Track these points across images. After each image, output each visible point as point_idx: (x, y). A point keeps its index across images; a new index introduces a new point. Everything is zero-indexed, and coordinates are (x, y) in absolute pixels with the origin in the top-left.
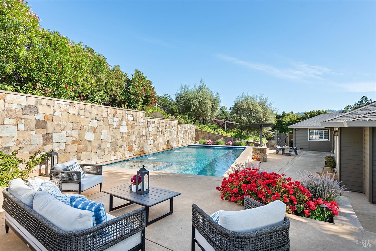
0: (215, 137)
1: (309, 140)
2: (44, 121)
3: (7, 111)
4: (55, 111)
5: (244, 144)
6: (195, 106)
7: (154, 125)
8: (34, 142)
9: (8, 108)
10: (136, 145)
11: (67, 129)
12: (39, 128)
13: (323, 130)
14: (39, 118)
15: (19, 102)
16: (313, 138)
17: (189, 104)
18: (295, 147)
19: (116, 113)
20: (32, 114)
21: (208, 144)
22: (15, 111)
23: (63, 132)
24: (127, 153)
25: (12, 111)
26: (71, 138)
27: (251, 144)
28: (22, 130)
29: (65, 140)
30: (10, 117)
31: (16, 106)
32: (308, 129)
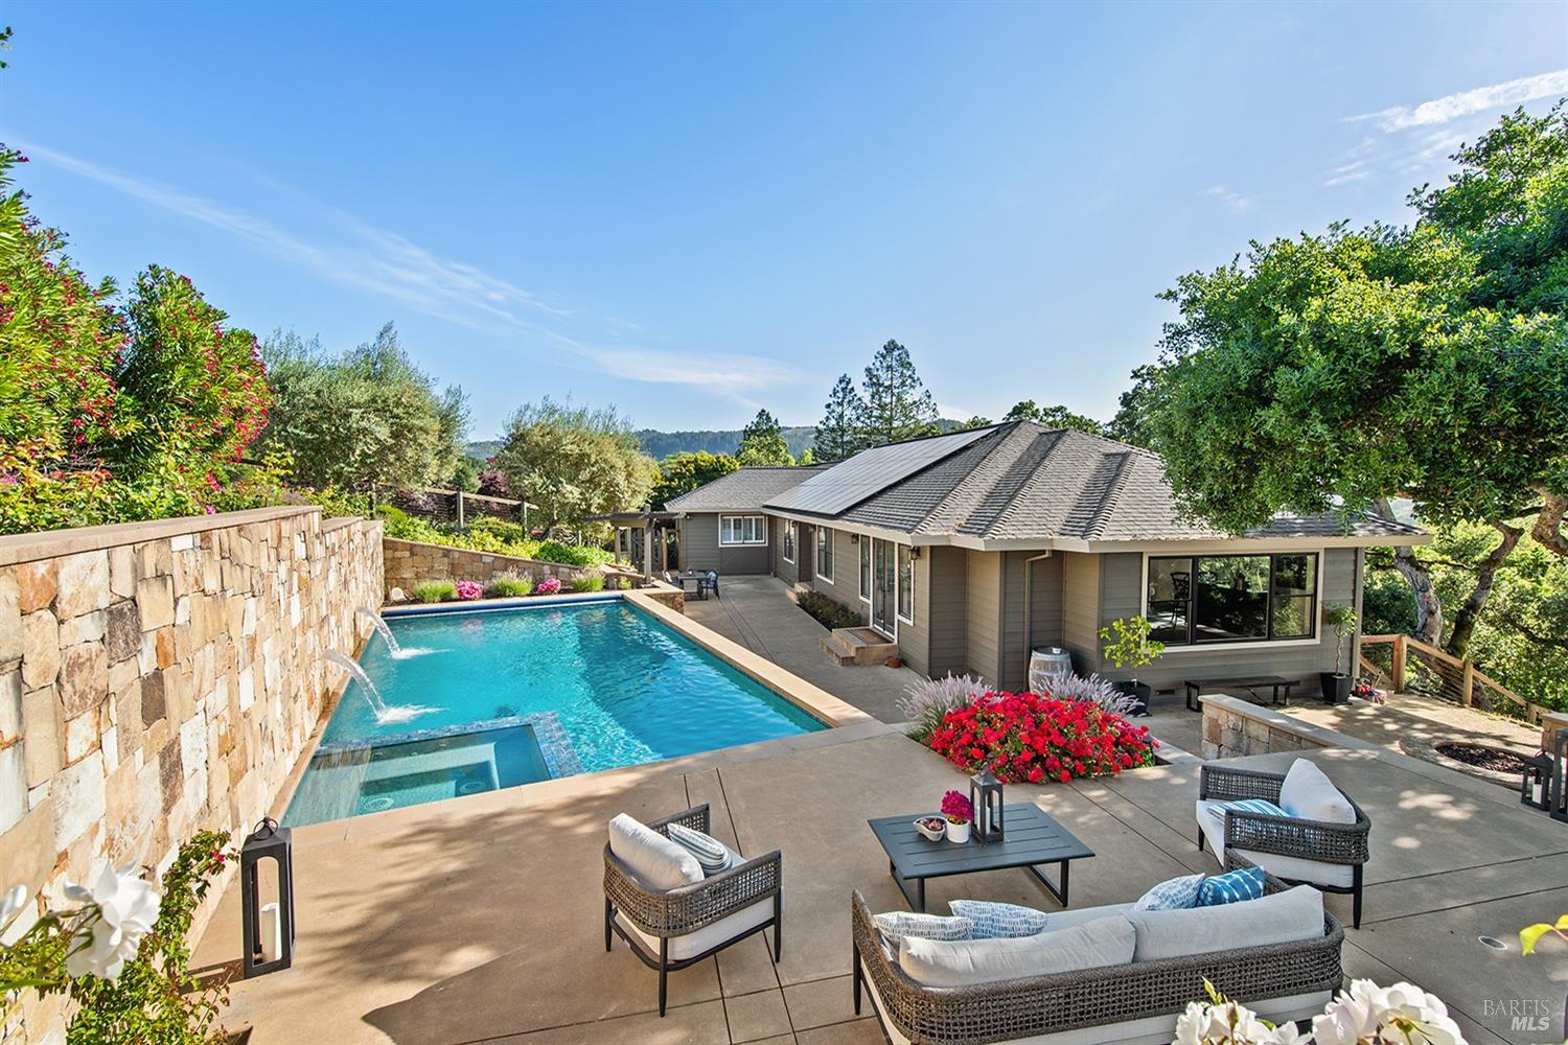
0: (479, 566)
1: (720, 546)
2: (158, 675)
3: (70, 674)
4: (176, 601)
5: (600, 585)
6: (371, 439)
7: (334, 561)
8: (144, 818)
9: (71, 652)
10: (317, 673)
11: (206, 687)
12: (149, 725)
13: (753, 518)
14: (147, 663)
15: (93, 595)
16: (729, 540)
17: (341, 430)
18: (714, 575)
19: (280, 540)
20: (132, 653)
21: (466, 599)
22: (90, 659)
23: (200, 705)
24: (308, 721)
25: (83, 664)
26: (216, 730)
27: (623, 581)
28: (113, 766)
29: (204, 748)
30: (83, 708)
31: (87, 630)
32: (717, 514)
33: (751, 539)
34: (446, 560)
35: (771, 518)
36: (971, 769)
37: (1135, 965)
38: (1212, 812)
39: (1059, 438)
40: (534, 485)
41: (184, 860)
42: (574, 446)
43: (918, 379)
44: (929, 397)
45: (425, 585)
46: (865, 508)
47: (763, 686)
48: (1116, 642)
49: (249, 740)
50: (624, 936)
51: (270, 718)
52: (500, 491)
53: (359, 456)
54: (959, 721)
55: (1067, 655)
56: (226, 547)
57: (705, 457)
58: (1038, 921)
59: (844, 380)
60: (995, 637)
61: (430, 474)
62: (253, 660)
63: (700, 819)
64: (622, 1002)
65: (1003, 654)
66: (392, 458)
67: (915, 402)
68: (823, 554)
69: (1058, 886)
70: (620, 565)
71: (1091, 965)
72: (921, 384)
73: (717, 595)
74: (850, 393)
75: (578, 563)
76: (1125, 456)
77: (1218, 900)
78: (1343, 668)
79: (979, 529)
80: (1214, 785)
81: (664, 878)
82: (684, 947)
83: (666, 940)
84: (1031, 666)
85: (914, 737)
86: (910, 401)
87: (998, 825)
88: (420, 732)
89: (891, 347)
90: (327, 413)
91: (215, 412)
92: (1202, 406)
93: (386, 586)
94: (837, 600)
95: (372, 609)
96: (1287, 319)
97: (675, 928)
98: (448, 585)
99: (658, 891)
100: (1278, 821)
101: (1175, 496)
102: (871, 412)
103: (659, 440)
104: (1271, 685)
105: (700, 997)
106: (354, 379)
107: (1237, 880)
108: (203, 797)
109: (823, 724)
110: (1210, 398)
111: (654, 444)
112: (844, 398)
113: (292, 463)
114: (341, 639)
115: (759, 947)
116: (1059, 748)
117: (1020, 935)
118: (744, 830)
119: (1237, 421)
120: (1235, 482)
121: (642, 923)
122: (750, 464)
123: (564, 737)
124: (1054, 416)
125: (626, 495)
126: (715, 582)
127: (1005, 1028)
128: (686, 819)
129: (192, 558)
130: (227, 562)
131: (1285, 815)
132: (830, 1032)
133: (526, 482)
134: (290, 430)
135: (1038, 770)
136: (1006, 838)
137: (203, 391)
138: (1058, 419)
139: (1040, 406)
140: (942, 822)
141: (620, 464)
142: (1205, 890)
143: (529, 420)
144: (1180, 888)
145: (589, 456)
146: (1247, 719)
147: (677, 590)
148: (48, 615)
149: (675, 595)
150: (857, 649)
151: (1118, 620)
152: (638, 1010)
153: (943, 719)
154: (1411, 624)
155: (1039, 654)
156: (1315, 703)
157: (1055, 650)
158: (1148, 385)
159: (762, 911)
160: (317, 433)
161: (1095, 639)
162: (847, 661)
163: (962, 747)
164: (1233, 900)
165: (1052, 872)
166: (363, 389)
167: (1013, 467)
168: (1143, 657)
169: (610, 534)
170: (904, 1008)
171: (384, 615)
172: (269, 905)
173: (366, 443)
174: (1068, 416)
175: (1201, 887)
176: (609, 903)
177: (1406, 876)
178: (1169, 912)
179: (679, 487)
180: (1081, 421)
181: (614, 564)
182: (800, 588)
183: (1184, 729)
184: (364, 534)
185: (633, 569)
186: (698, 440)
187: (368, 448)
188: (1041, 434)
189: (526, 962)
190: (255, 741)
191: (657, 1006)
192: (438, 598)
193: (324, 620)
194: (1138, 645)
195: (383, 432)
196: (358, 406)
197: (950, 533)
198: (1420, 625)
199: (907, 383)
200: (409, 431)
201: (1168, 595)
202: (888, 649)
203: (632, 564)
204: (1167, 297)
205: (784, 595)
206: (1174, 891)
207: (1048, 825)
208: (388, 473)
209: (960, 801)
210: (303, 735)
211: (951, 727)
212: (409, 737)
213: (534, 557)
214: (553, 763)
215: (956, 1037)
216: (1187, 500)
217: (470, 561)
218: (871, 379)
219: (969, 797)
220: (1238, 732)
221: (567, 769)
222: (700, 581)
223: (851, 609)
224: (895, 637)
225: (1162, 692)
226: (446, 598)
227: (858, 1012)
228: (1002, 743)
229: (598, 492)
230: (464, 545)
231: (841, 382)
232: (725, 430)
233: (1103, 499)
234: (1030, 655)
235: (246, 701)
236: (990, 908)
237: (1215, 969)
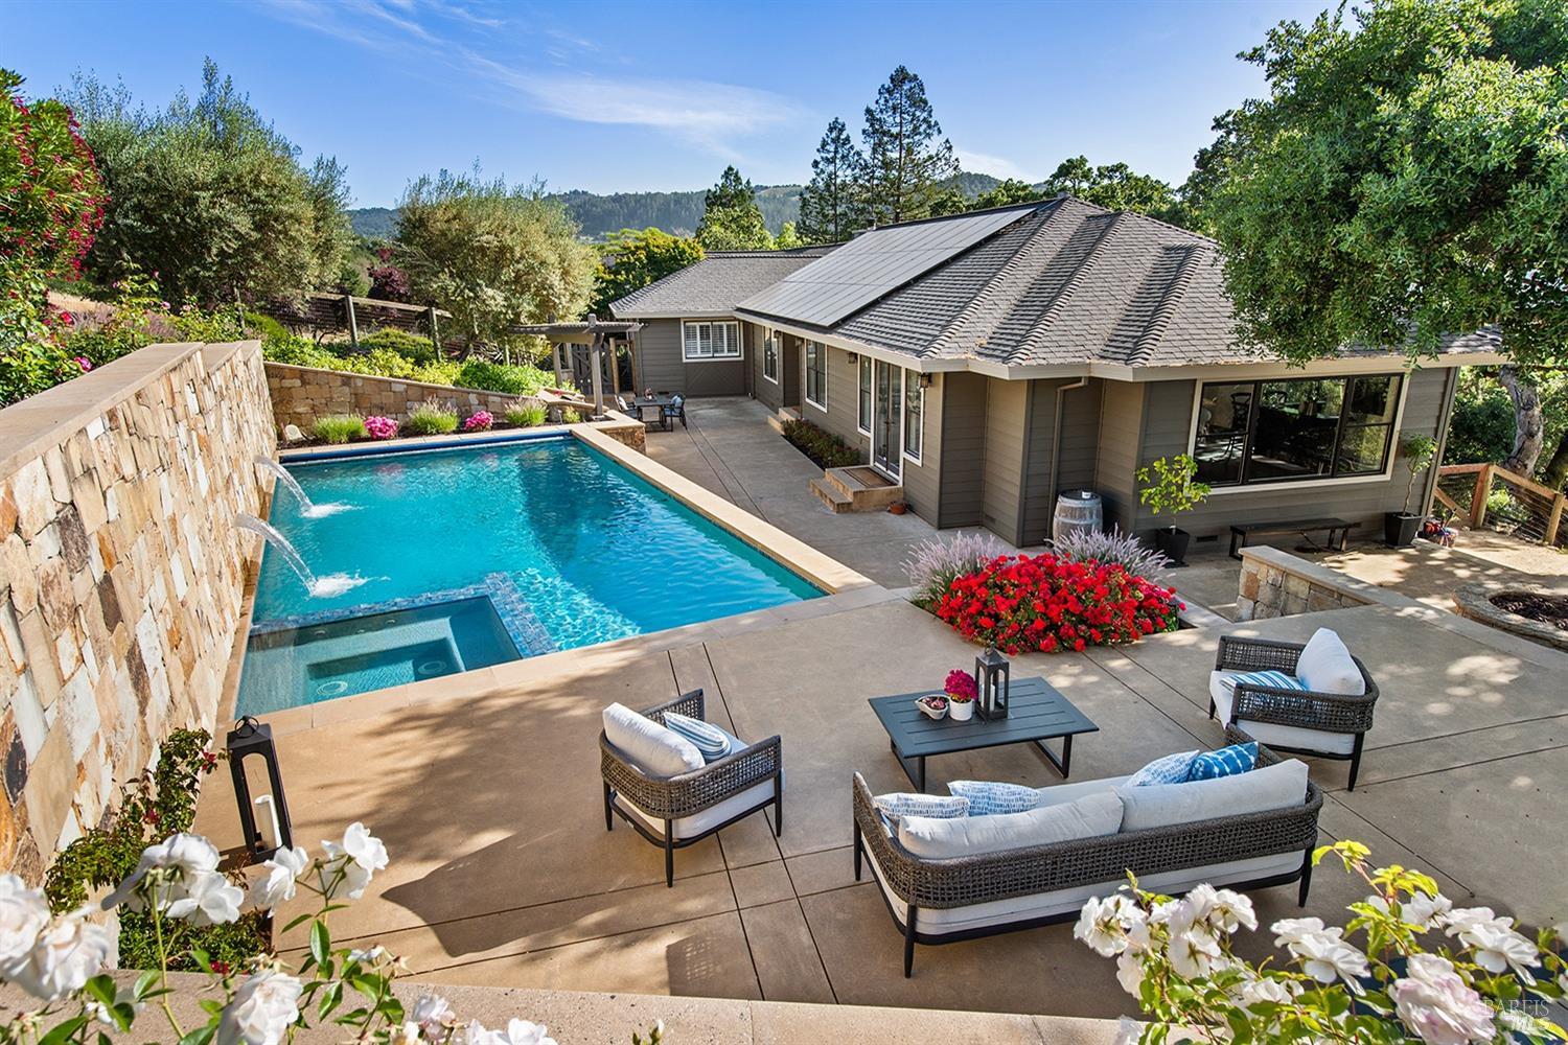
0: (389, 397)
1: (684, 360)
2: (107, 578)
3: (46, 595)
4: (104, 494)
5: (541, 419)
6: (229, 232)
7: (225, 405)
8: (128, 722)
9: (42, 574)
10: (232, 543)
11: (147, 583)
12: (112, 631)
13: (724, 324)
14: (97, 568)
15: (42, 508)
16: (695, 352)
17: (189, 221)
18: (679, 400)
19: (173, 397)
20: (85, 560)
21: (379, 439)
22: (56, 576)
23: (146, 601)
24: (234, 596)
25: (52, 581)
26: (166, 622)
27: (570, 413)
28: (96, 678)
29: (159, 646)
30: (62, 626)
31: (48, 544)
32: (678, 319)
33: (723, 351)
34: (346, 389)
35: (747, 325)
36: (980, 639)
37: (1121, 835)
38: (1224, 684)
39: (1110, 225)
40: (444, 289)
41: (166, 756)
42: (491, 237)
43: (936, 124)
44: (950, 148)
45: (326, 422)
46: (865, 319)
47: (748, 545)
48: (1155, 484)
49: (191, 628)
50: (626, 817)
51: (203, 599)
52: (398, 292)
53: (217, 256)
54: (969, 588)
55: (1099, 500)
56: (131, 422)
57: (660, 239)
58: (1032, 798)
59: (836, 127)
60: (1017, 480)
61: (311, 275)
62: (177, 542)
63: (694, 705)
64: (629, 875)
65: (1025, 499)
66: (258, 257)
67: (931, 157)
68: (813, 373)
69: (1060, 758)
70: (563, 390)
71: (1078, 836)
72: (940, 132)
73: (684, 425)
74: (844, 144)
75: (512, 390)
76: (1189, 250)
77: (1208, 774)
78: (1411, 505)
79: (1004, 351)
80: (1232, 655)
81: (664, 765)
82: (688, 827)
83: (670, 821)
84: (1056, 513)
85: (917, 603)
86: (924, 155)
87: (1002, 702)
88: (362, 606)
89: (901, 77)
90: (167, 198)
91: (44, 220)
92: (1278, 211)
93: (277, 424)
94: (831, 432)
95: (268, 455)
96: (1387, 108)
97: (679, 810)
98: (354, 421)
99: (660, 778)
100: (1289, 693)
101: (1236, 315)
102: (873, 172)
103: (593, 205)
104: (1325, 528)
105: (705, 870)
106: (191, 149)
107: (1230, 755)
108: (167, 697)
109: (818, 588)
110: (1287, 202)
111: (589, 213)
112: (836, 152)
113: (156, 289)
114: (247, 502)
115: (761, 825)
116: (1074, 615)
117: (1015, 811)
118: (738, 708)
119: (1316, 233)
120: (1307, 302)
121: (646, 807)
122: (717, 249)
123: (527, 609)
124: (1110, 178)
125: (563, 299)
126: (682, 408)
127: (995, 891)
128: (678, 707)
129: (106, 443)
130: (135, 438)
131: (1297, 687)
132: (832, 896)
133: (435, 286)
134: (120, 222)
135: (1051, 640)
136: (1010, 715)
137: (25, 197)
138: (1116, 181)
139: (1093, 164)
140: (946, 700)
141: (553, 259)
142: (1197, 766)
143: (428, 197)
144: (1173, 764)
145: (512, 250)
146: (1288, 575)
147: (636, 423)
148: (15, 538)
149: (634, 429)
150: (855, 493)
151: (1160, 459)
152: (646, 882)
153: (951, 584)
154: (1508, 448)
155: (1065, 500)
156: (1373, 547)
157: (1085, 495)
158: (1233, 138)
159: (764, 791)
160: (156, 225)
161: (1132, 481)
162: (844, 508)
163: (971, 616)
164: (1223, 774)
165: (1056, 747)
166: (207, 163)
167: (1050, 266)
168: (1184, 501)
169: (545, 348)
170: (902, 876)
171: (283, 460)
172: (261, 797)
173: (223, 239)
174: (1128, 178)
175: (1194, 762)
176: (607, 787)
177: (1413, 739)
178: (1159, 786)
179: (627, 281)
180: (1146, 183)
181: (555, 389)
182: (786, 415)
183: (1222, 581)
184: (246, 364)
185: (578, 394)
186: (645, 206)
187: (227, 246)
188: (1088, 218)
189: (530, 843)
190: (195, 628)
191: (664, 878)
192: (344, 438)
193: (228, 481)
194: (1180, 488)
195: (243, 223)
196: (205, 187)
197: (969, 355)
198: (1515, 449)
199: (921, 129)
200: (276, 220)
201: (1225, 421)
202: (891, 492)
203: (576, 389)
204: (1251, 58)
205: (766, 423)
206: (1167, 768)
207: (1057, 700)
208: (256, 276)
209: (964, 680)
210: (233, 614)
211: (960, 594)
212: (351, 612)
213: (456, 383)
214: (520, 639)
215: (950, 899)
216: (1250, 321)
217: (376, 389)
218: (872, 125)
219: (974, 677)
220: (1276, 587)
221: (536, 645)
222: (662, 408)
223: (848, 443)
224: (900, 478)
225: (1200, 539)
226: (354, 437)
227: (858, 878)
228: (1014, 612)
229: (527, 296)
230: (366, 370)
231: (831, 130)
232: (679, 191)
233: (1155, 312)
234: (1056, 501)
235: (181, 591)
236: (986, 787)
237: (1196, 836)
